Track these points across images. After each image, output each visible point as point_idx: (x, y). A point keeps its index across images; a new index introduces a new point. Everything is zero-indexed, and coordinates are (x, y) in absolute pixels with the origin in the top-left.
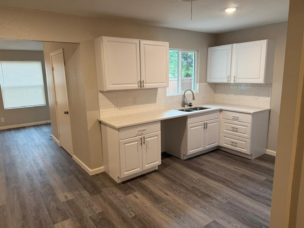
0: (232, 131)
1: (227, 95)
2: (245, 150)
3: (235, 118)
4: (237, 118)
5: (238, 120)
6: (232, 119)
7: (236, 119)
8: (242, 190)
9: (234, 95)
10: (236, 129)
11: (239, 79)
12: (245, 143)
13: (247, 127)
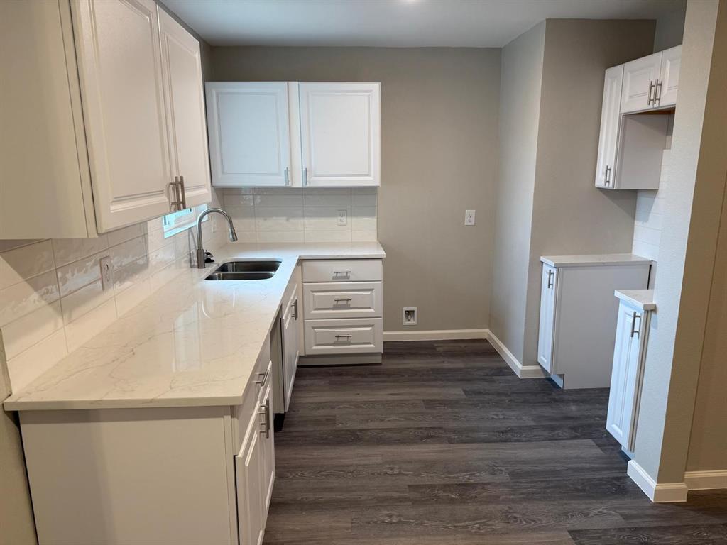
0: (334, 308)
1: (265, 220)
2: (372, 346)
3: (339, 275)
4: (345, 274)
5: (348, 278)
6: (331, 280)
7: (345, 276)
8: (481, 435)
9: (285, 218)
10: (345, 303)
11: (316, 176)
12: (369, 329)
13: (372, 290)
